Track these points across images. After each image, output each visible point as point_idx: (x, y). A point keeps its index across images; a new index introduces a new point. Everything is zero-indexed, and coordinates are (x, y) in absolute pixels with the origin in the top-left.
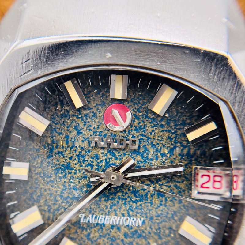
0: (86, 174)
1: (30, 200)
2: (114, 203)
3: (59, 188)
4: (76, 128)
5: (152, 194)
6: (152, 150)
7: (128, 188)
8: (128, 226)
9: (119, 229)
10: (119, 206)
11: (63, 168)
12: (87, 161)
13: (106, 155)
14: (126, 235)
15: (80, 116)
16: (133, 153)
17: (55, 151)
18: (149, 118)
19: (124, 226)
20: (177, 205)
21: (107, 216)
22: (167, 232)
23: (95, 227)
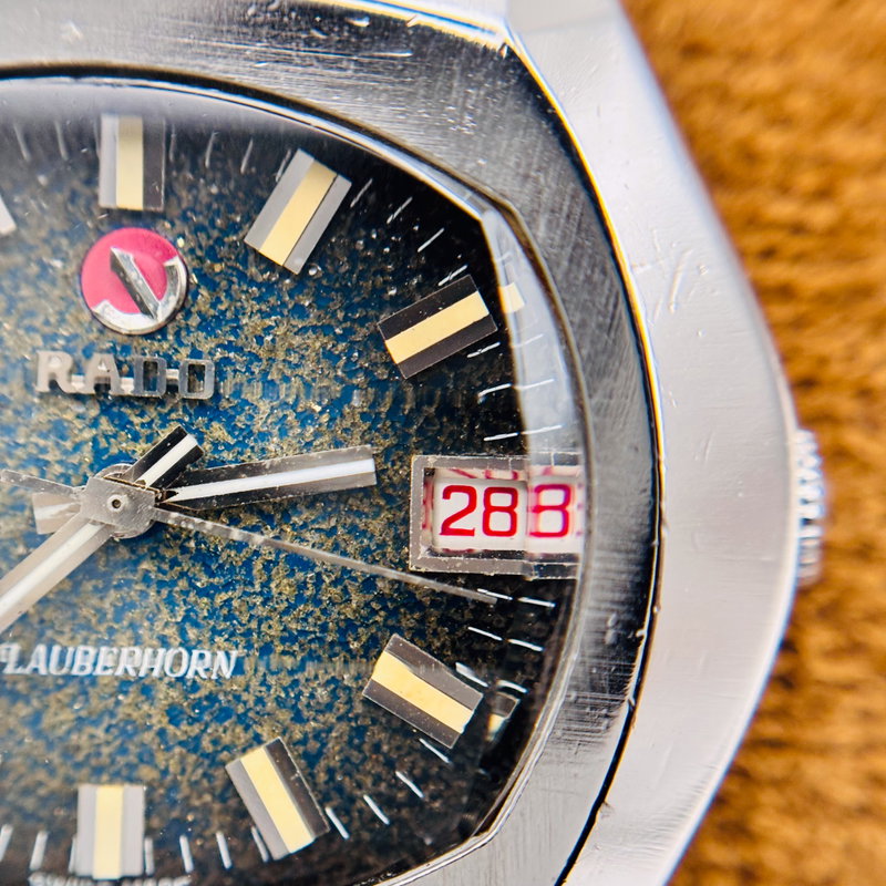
0: (22, 497)
2: (128, 600)
5: (270, 561)
6: (264, 406)
7: (179, 542)
8: (181, 679)
10: (148, 610)
12: (24, 446)
13: (95, 423)
14: (174, 714)
16: (198, 415)
18: (252, 282)
19: (166, 680)
20: (357, 598)
21: (104, 649)
22: (322, 694)
23: (59, 688)
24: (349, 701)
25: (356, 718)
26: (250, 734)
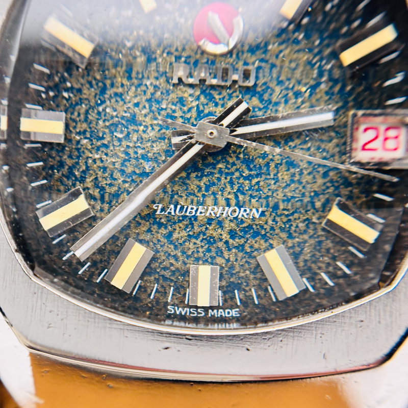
0: (164, 133)
1: (68, 178)
2: (212, 182)
3: (118, 157)
4: (144, 50)
5: (278, 164)
6: (278, 89)
7: (235, 155)
8: (236, 218)
9: (220, 224)
10: (221, 186)
11: (124, 122)
12: (166, 109)
13: (198, 98)
14: (232, 234)
16: (246, 94)
17: (110, 92)
19: (229, 218)
20: (320, 181)
21: (200, 207)
22: (302, 226)
23: (180, 221)
24: (315, 229)
25: (318, 236)
26: (268, 244)
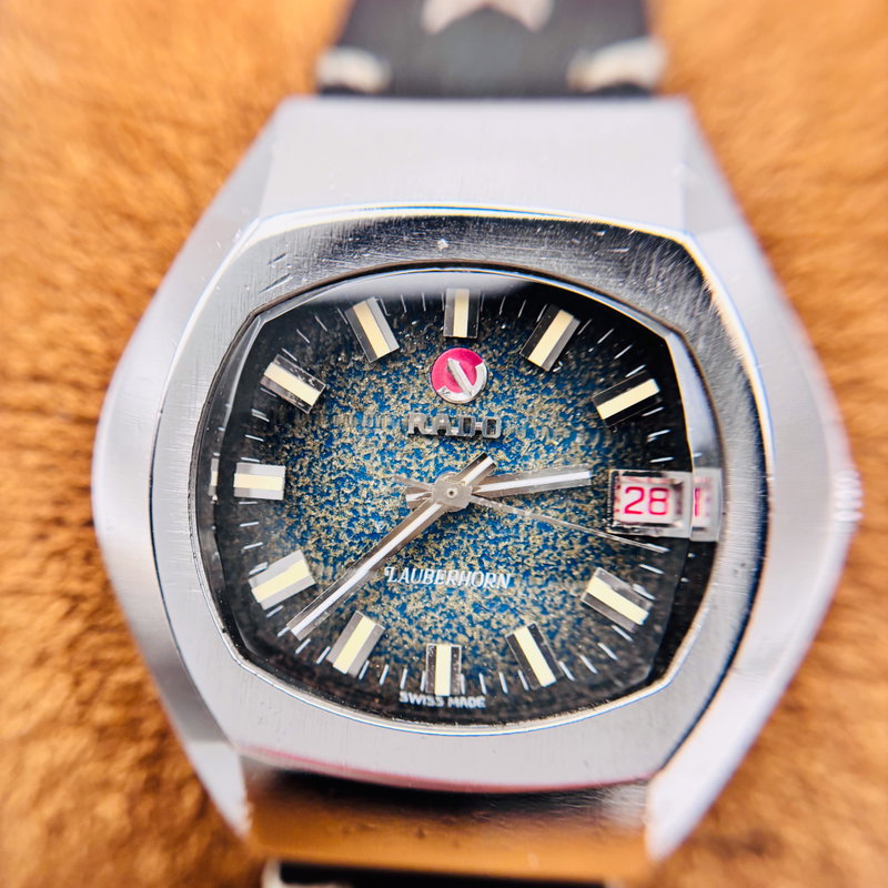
0: (398, 489)
1: (287, 540)
2: (452, 545)
3: (345, 515)
4: (377, 396)
5: (529, 526)
6: (527, 442)
7: (480, 513)
8: (480, 588)
9: (462, 593)
10: (463, 550)
11: (352, 476)
12: (400, 462)
13: (437, 450)
14: (477, 607)
15: (385, 374)
16: (491, 447)
17: (337, 443)
18: (522, 376)
19: (472, 588)
20: (578, 547)
21: (439, 571)
22: (558, 599)
23: (415, 591)
24: (573, 604)
25: (576, 613)
26: (518, 620)
